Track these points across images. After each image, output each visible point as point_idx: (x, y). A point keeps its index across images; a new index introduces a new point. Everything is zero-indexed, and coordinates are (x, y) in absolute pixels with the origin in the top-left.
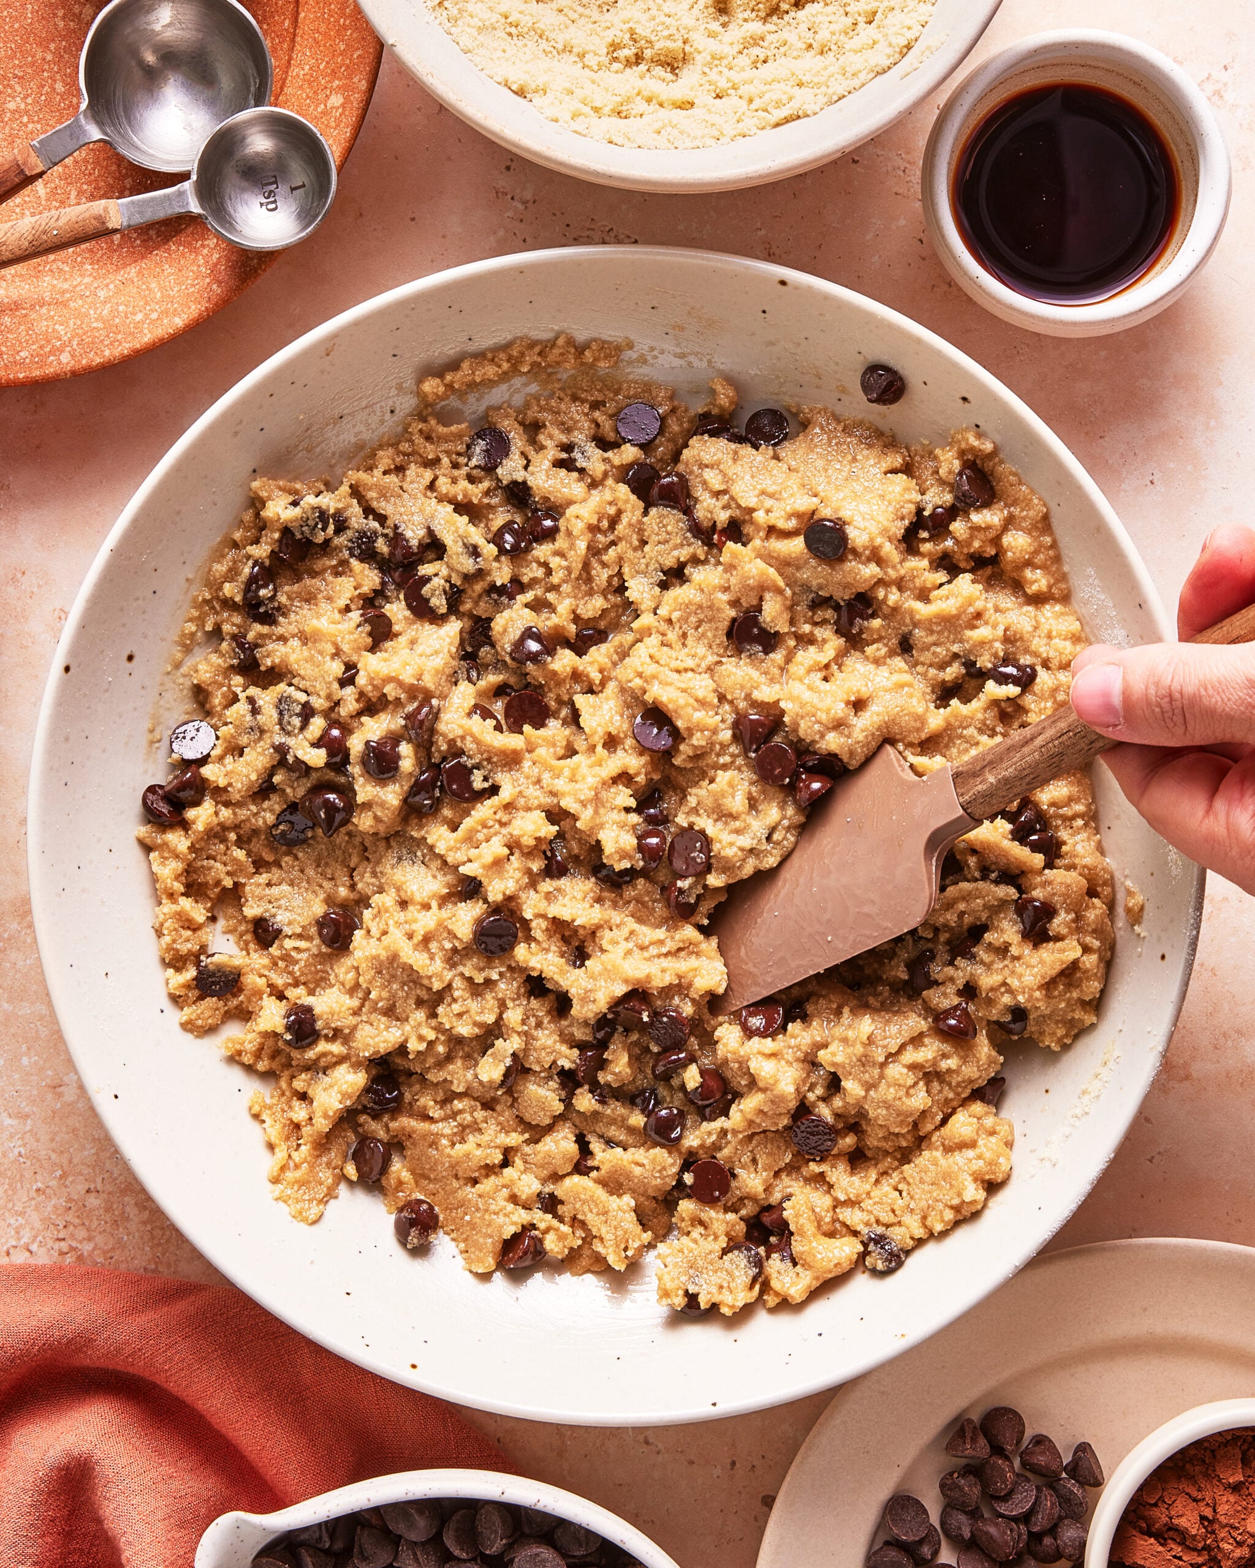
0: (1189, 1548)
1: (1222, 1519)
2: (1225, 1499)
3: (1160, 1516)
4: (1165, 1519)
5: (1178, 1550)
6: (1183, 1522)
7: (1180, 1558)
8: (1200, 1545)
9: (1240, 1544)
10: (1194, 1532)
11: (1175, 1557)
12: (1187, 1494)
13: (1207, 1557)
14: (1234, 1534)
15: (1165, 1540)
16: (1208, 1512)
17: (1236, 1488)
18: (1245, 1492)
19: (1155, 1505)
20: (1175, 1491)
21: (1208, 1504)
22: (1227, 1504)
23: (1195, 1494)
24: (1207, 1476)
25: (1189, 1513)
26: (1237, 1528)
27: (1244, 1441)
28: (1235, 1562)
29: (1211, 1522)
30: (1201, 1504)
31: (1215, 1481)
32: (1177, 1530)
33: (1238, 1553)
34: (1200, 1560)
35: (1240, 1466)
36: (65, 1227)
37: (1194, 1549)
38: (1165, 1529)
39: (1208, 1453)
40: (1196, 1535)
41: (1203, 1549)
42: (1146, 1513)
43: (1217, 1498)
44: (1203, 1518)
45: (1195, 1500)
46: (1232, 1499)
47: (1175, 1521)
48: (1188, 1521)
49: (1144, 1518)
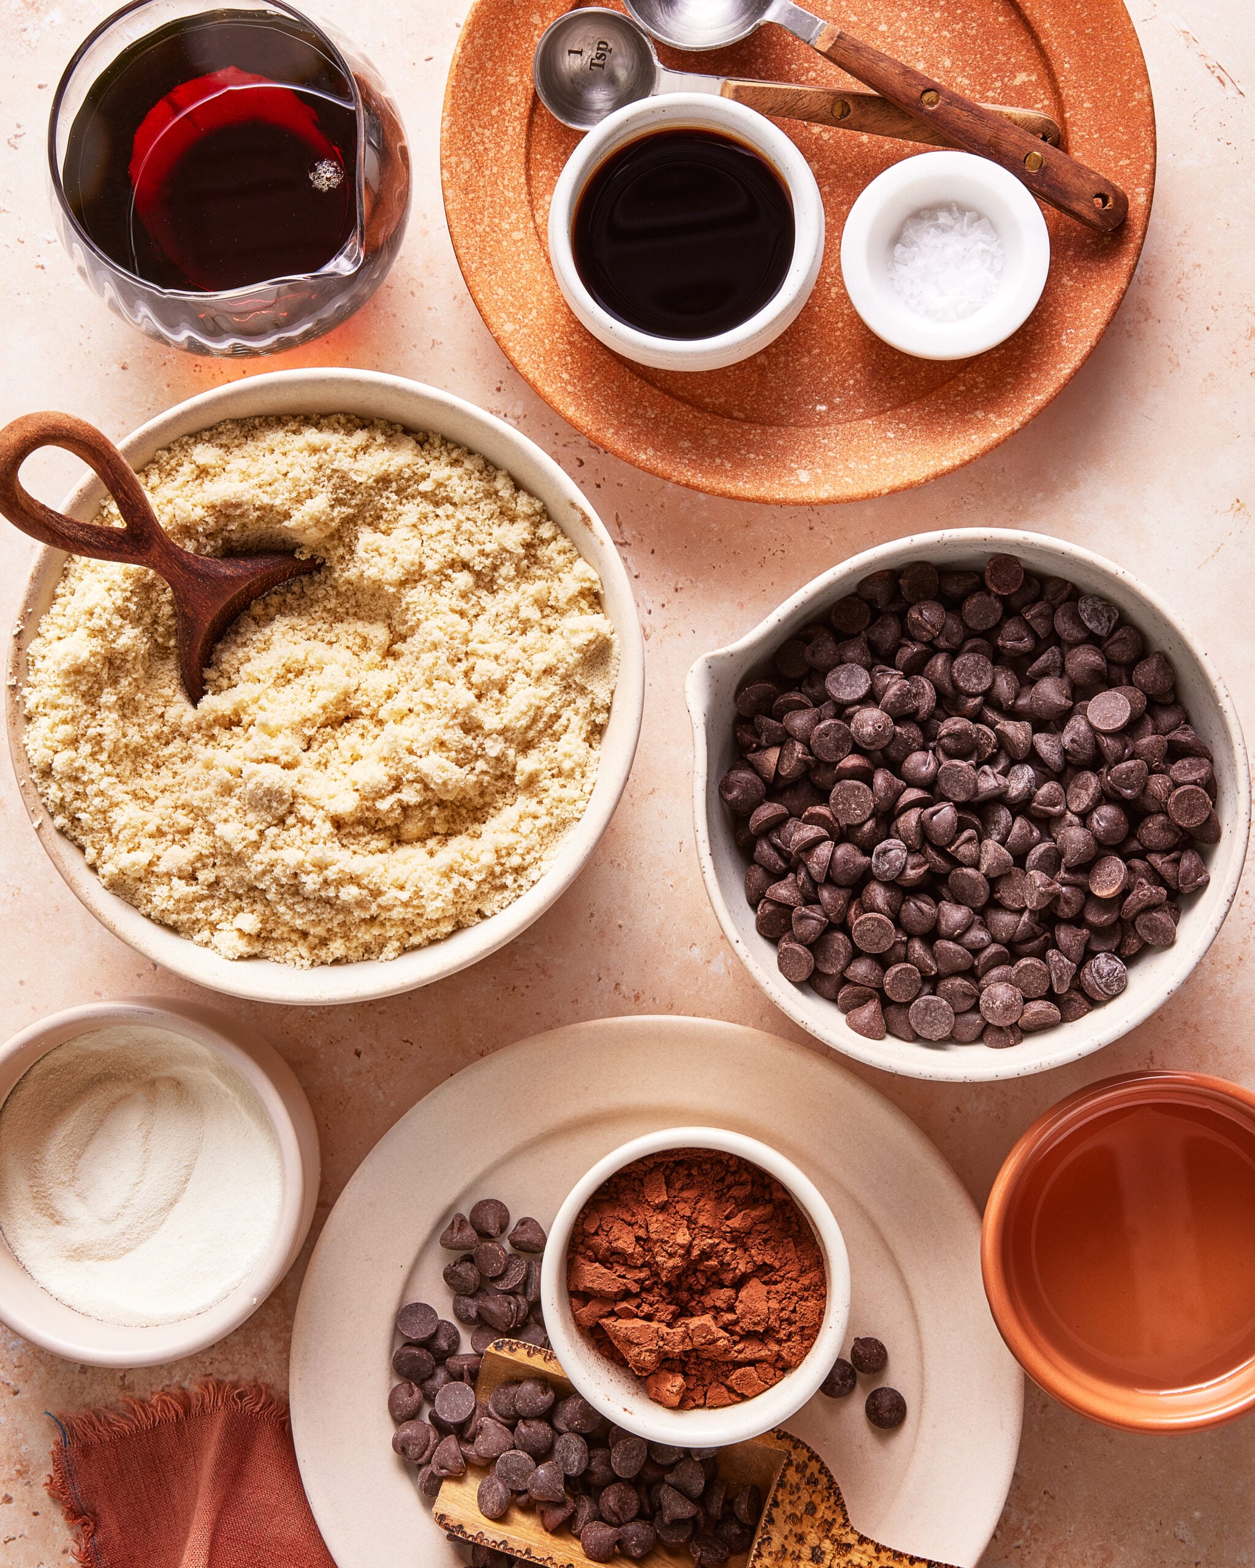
0: (630, 1267)
1: (654, 1236)
2: (654, 1219)
3: (601, 1241)
4: (605, 1245)
5: (621, 1270)
6: (620, 1244)
7: (624, 1277)
8: (640, 1262)
9: (671, 1255)
10: (630, 1251)
11: (619, 1276)
12: (622, 1220)
13: (648, 1273)
14: (666, 1248)
15: (612, 1264)
16: (642, 1233)
17: (663, 1208)
18: (672, 1210)
19: (596, 1233)
20: (611, 1219)
21: (640, 1226)
22: (656, 1224)
23: (629, 1218)
24: (638, 1202)
25: (625, 1236)
26: (667, 1242)
27: (667, 1167)
28: (669, 1272)
29: (645, 1240)
30: (636, 1227)
31: (645, 1205)
32: (619, 1253)
33: (671, 1263)
34: (642, 1275)
35: (664, 1188)
36: (211, 1363)
37: (636, 1267)
38: (608, 1254)
39: (637, 1183)
40: (632, 1254)
41: (643, 1265)
42: (591, 1242)
43: (648, 1219)
44: (638, 1239)
45: (630, 1224)
46: (661, 1218)
47: (614, 1245)
48: (625, 1242)
49: (589, 1248)
